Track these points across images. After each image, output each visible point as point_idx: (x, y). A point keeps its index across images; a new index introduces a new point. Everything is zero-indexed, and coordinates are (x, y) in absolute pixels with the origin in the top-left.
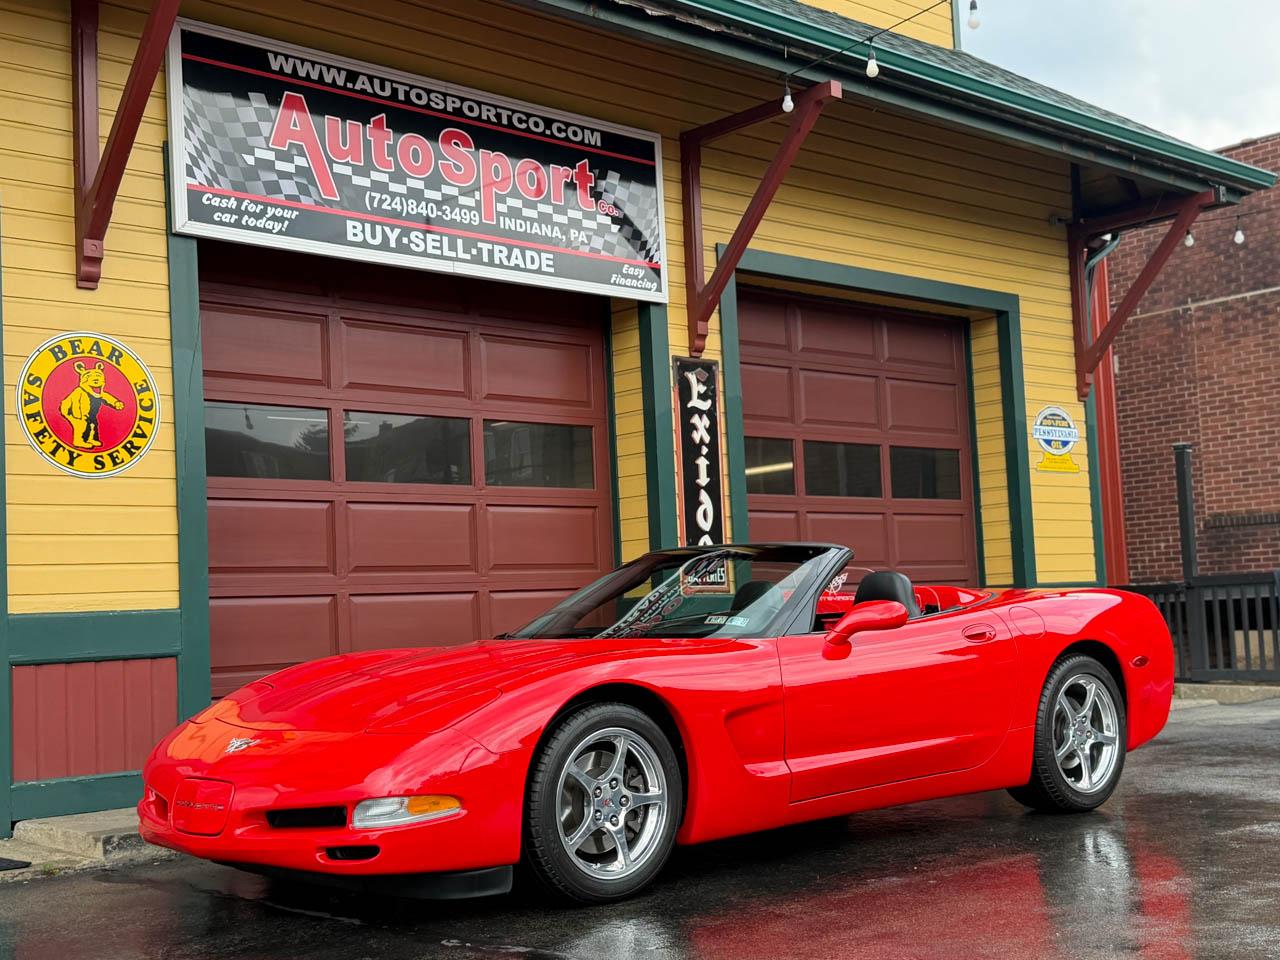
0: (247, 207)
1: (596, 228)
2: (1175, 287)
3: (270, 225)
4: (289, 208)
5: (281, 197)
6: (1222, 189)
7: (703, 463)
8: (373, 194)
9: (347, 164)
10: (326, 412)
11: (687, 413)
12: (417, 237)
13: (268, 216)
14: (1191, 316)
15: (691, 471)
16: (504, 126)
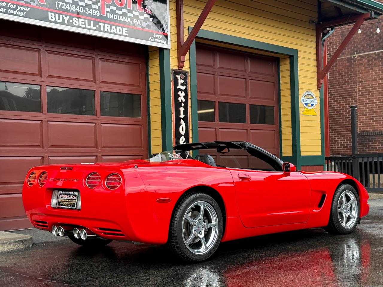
0: (10, 6)
1: (144, 19)
2: (351, 48)
3: (19, 13)
4: (26, 7)
5: (23, 2)
6: (373, 12)
7: (182, 109)
8: (59, 2)
10: (40, 86)
11: (177, 91)
12: (76, 20)
13: (18, 10)
14: (356, 59)
15: (178, 112)
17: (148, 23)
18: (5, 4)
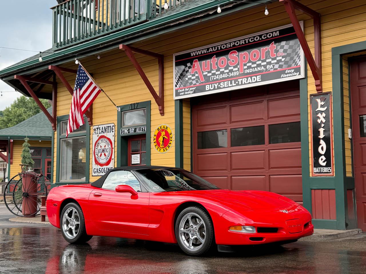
0: (186, 90)
1: (276, 62)
3: (190, 92)
4: (194, 87)
7: (321, 130)
8: (212, 77)
9: (207, 71)
12: (222, 84)
16: (247, 43)
17: (280, 63)
18: (184, 90)
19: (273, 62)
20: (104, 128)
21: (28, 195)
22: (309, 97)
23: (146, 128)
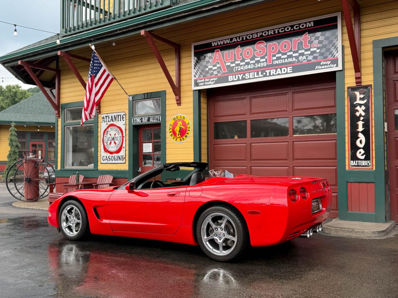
0: (206, 80)
1: (310, 53)
3: (211, 83)
4: (215, 78)
7: (360, 123)
8: (236, 67)
9: (230, 62)
11: (354, 106)
12: (247, 75)
16: (277, 34)
17: (315, 55)
18: (203, 80)
19: (306, 53)
20: (113, 117)
21: (30, 180)
22: (346, 89)
23: (160, 118)
